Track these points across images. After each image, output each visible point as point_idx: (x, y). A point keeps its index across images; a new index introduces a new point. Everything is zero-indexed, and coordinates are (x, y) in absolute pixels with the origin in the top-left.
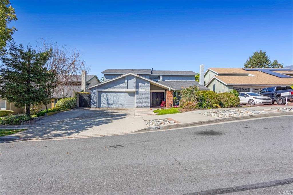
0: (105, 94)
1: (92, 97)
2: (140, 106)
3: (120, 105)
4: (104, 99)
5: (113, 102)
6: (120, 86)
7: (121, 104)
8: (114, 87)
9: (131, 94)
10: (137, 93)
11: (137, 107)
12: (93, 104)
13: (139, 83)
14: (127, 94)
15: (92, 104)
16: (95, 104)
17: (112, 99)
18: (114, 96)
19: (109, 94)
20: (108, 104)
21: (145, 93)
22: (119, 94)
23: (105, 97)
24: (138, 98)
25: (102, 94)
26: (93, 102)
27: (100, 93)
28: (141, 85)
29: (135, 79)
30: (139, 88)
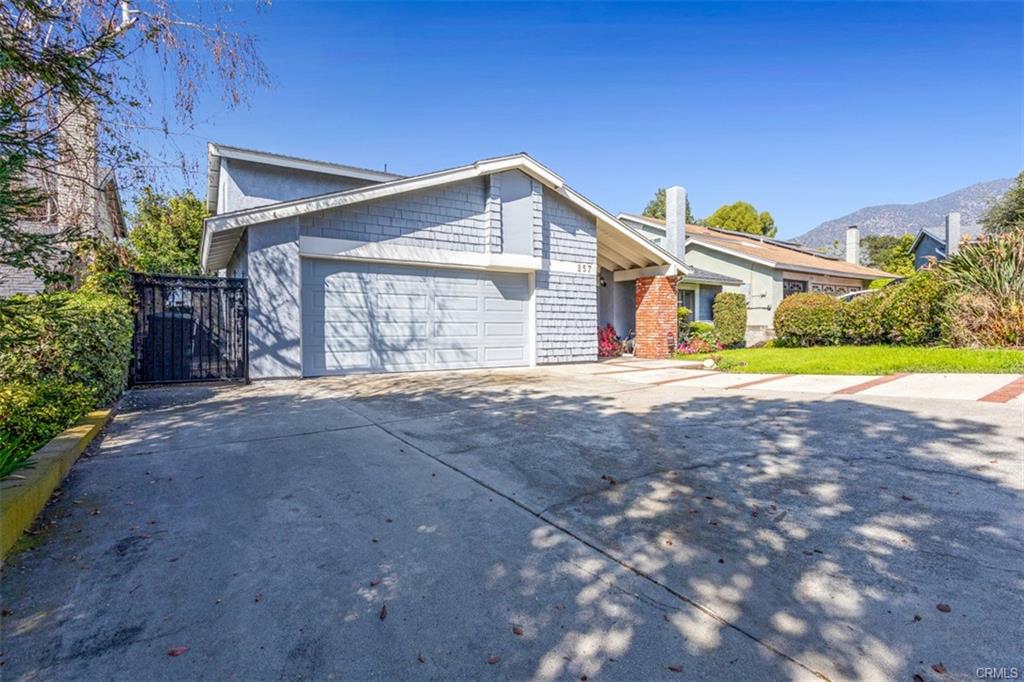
0: (352, 280)
1: (262, 294)
2: (557, 352)
3: (450, 355)
4: (344, 315)
5: (407, 332)
6: (456, 230)
7: (456, 347)
8: (419, 234)
9: (513, 285)
10: (542, 279)
11: (541, 360)
12: (273, 351)
13: (552, 225)
14: (489, 287)
15: (258, 354)
16: (284, 353)
17: (402, 313)
18: (413, 296)
19: (379, 281)
20: (377, 344)
21: (577, 281)
22: (442, 282)
23: (354, 299)
24: (546, 308)
25: (333, 280)
26: (270, 340)
27: (316, 269)
28: (558, 235)
29: (540, 199)
30: (552, 255)
